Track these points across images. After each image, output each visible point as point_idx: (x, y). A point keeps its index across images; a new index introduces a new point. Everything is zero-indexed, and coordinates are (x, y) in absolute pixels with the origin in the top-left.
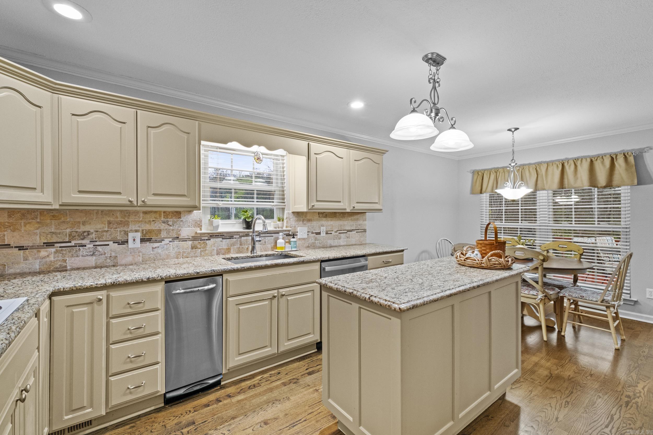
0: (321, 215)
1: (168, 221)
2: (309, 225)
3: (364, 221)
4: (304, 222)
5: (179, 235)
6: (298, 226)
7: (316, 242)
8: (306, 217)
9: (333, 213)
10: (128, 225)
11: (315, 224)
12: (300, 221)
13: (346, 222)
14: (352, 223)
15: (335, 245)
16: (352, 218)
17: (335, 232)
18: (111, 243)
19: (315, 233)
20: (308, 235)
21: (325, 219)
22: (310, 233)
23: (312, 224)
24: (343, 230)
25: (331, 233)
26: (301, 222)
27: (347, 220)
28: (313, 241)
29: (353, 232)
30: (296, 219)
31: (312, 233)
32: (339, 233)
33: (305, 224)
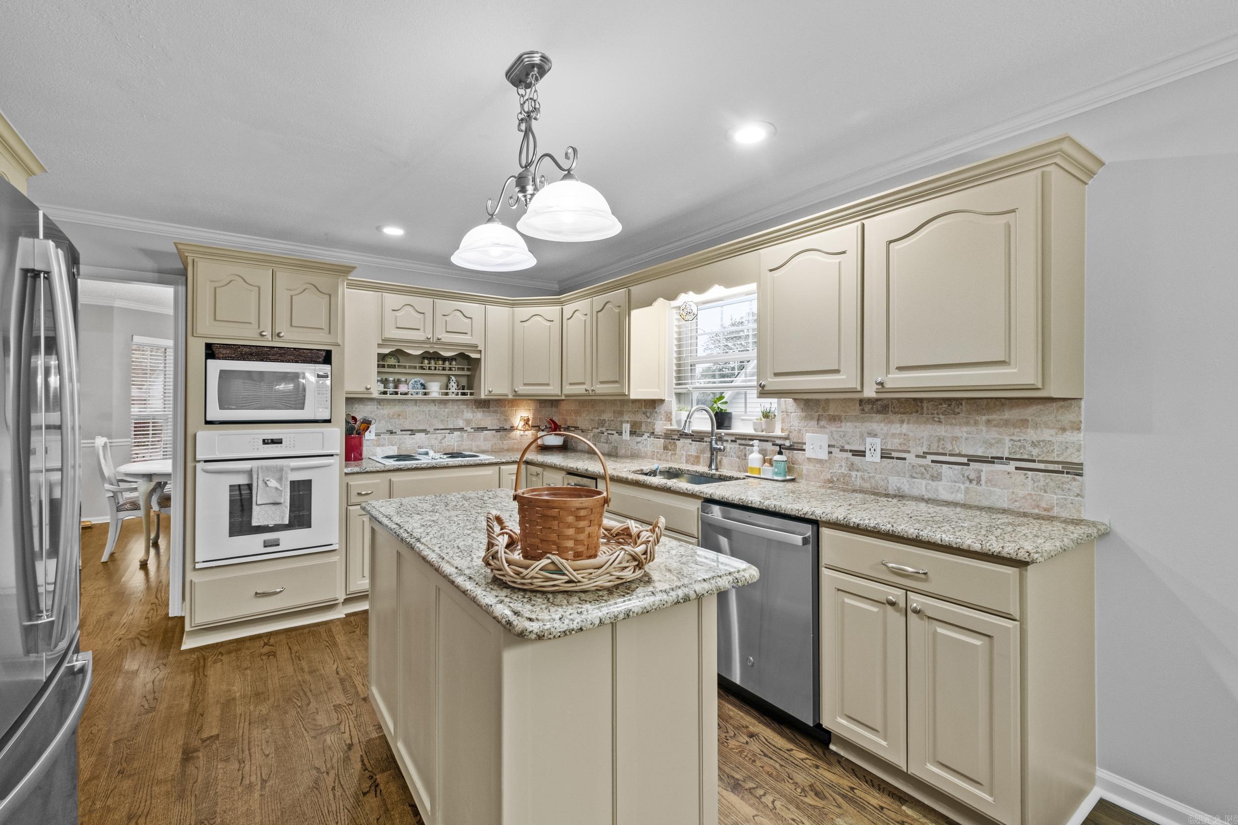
0: (867, 408)
1: (647, 412)
2: (834, 429)
3: (1064, 430)
4: (822, 423)
5: (654, 429)
6: (807, 431)
7: (854, 473)
8: (824, 410)
9: (907, 399)
11: (848, 427)
12: (812, 419)
13: (965, 429)
14: (993, 434)
15: (915, 492)
16: (994, 417)
17: (917, 456)
18: (614, 432)
19: (851, 451)
20: (830, 453)
21: (879, 417)
22: (836, 451)
23: (843, 429)
24: (951, 455)
25: (904, 459)
26: (814, 423)
27: (967, 423)
28: (844, 470)
29: (998, 467)
30: (804, 414)
31: (843, 450)
32: (933, 461)
33: (823, 427)
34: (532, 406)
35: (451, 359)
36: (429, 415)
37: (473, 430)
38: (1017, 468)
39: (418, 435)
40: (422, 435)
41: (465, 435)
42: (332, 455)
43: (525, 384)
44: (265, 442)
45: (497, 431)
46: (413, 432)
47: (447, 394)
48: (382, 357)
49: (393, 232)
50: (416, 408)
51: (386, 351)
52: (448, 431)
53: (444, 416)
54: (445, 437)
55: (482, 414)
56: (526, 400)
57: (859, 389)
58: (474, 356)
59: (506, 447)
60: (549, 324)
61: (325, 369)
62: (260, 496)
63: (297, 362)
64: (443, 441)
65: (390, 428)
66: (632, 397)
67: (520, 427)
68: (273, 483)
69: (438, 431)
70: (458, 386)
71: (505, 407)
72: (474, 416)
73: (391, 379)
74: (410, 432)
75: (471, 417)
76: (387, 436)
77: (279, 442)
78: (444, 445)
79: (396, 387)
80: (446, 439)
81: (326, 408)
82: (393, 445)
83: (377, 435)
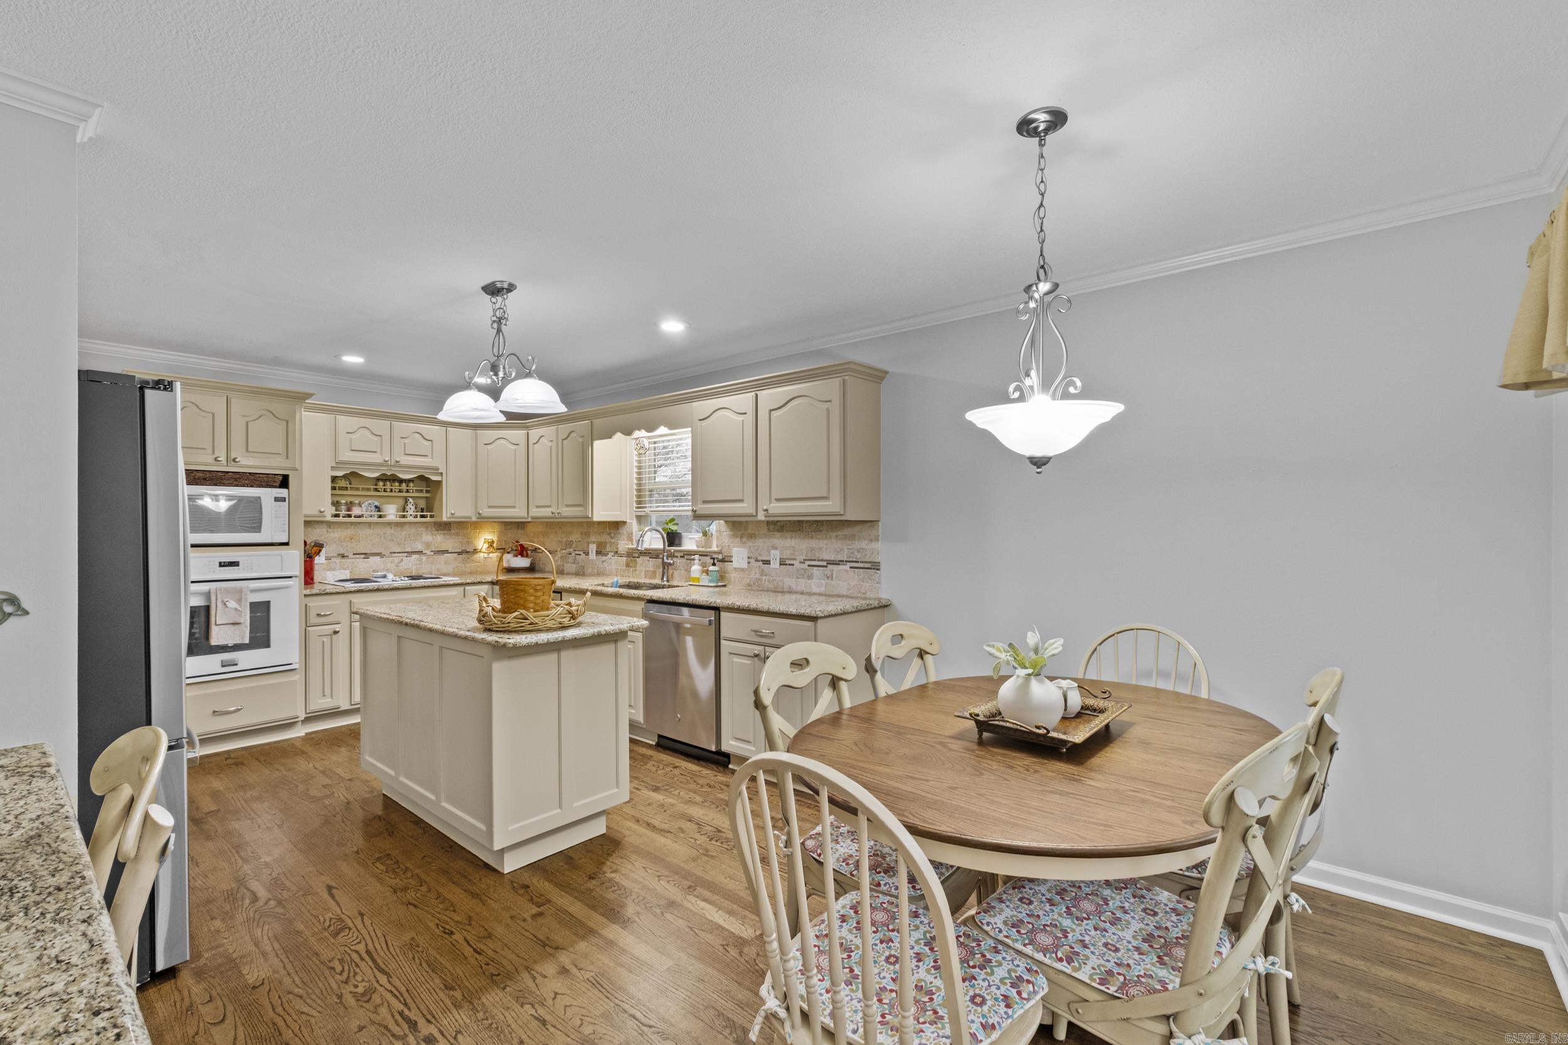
0: (772, 527)
1: (610, 533)
2: (751, 544)
3: (871, 541)
4: (744, 540)
5: (617, 549)
6: (734, 547)
7: (764, 578)
8: (746, 529)
9: (795, 521)
10: (589, 536)
11: (761, 543)
12: (737, 537)
13: (825, 542)
14: (838, 545)
15: (799, 589)
16: (840, 533)
17: (800, 562)
18: (581, 553)
19: (762, 561)
20: (749, 563)
21: (778, 534)
22: (752, 561)
23: (757, 544)
24: (818, 560)
25: (793, 565)
26: (738, 540)
27: (826, 538)
28: (758, 576)
29: (841, 567)
30: (732, 533)
31: (757, 560)
32: (809, 566)
33: (744, 543)
34: (497, 528)
35: (408, 481)
36: (384, 538)
37: (432, 553)
38: (851, 568)
39: (372, 559)
40: (377, 558)
41: (424, 558)
42: (291, 577)
43: (490, 507)
44: (221, 565)
45: (459, 553)
46: (366, 555)
47: (404, 516)
48: (334, 479)
49: (353, 359)
50: (370, 531)
51: (340, 473)
52: (406, 554)
53: (401, 539)
54: (402, 560)
55: (442, 536)
56: (490, 522)
57: (754, 514)
58: (434, 478)
59: (469, 570)
60: (514, 447)
61: (283, 492)
62: (219, 616)
63: (252, 486)
64: (401, 564)
65: (342, 552)
66: (595, 519)
67: (484, 550)
68: (232, 604)
69: (394, 555)
70: (416, 508)
71: (467, 529)
72: (433, 539)
73: (343, 501)
74: (363, 556)
75: (431, 540)
76: (338, 560)
77: (234, 564)
78: (401, 568)
79: (349, 510)
80: (403, 563)
81: (284, 531)
82: (345, 569)
83: (327, 559)
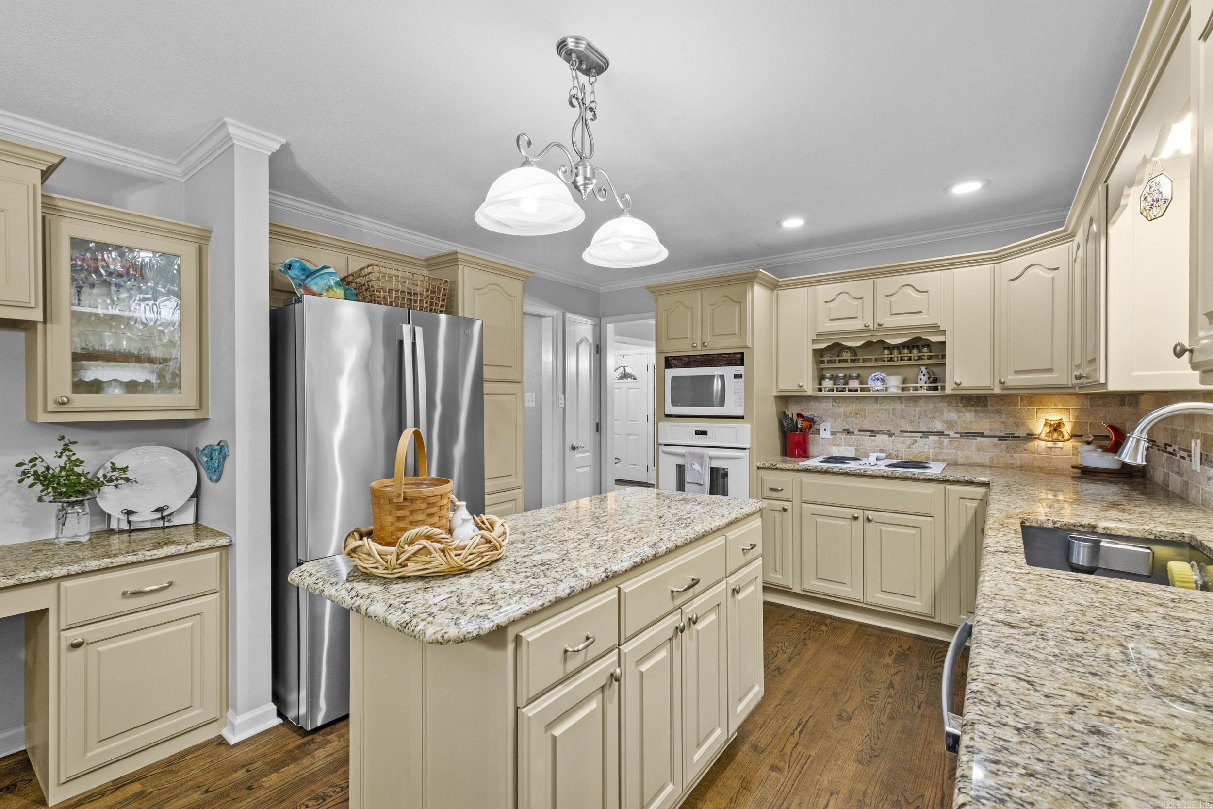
35: (897, 347)
36: (893, 414)
37: (958, 436)
39: (879, 437)
40: (885, 437)
41: (946, 441)
43: (1017, 372)
44: (697, 433)
45: (1001, 438)
46: (873, 433)
48: (816, 352)
49: (793, 224)
50: (877, 407)
51: (822, 346)
52: (921, 435)
53: (914, 416)
54: (916, 441)
55: (973, 414)
58: (934, 339)
59: (1018, 463)
61: (740, 370)
62: (688, 476)
64: (913, 446)
65: (847, 428)
67: (1043, 436)
68: (697, 467)
69: (905, 434)
70: (929, 378)
71: (1016, 404)
72: (959, 417)
73: (841, 375)
74: (869, 433)
75: (956, 419)
76: (843, 436)
77: (704, 433)
78: (914, 451)
79: (846, 384)
80: (917, 444)
81: (741, 406)
82: (850, 446)
83: (833, 433)
